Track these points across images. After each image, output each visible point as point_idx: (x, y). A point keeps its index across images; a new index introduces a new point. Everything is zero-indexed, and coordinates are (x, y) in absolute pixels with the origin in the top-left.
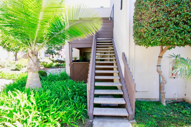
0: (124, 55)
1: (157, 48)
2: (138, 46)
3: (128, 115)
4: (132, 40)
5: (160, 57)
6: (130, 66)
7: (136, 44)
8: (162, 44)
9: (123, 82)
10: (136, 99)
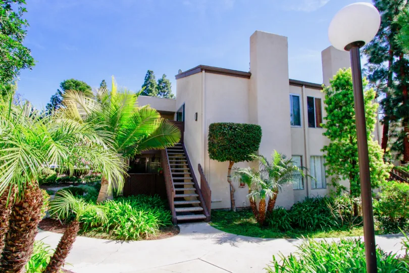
0: (199, 166)
1: (227, 163)
2: (212, 160)
3: (206, 217)
4: (208, 154)
5: (230, 169)
6: (206, 177)
7: (211, 158)
8: (230, 159)
9: (200, 193)
10: (211, 210)
